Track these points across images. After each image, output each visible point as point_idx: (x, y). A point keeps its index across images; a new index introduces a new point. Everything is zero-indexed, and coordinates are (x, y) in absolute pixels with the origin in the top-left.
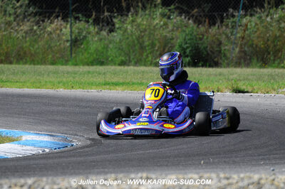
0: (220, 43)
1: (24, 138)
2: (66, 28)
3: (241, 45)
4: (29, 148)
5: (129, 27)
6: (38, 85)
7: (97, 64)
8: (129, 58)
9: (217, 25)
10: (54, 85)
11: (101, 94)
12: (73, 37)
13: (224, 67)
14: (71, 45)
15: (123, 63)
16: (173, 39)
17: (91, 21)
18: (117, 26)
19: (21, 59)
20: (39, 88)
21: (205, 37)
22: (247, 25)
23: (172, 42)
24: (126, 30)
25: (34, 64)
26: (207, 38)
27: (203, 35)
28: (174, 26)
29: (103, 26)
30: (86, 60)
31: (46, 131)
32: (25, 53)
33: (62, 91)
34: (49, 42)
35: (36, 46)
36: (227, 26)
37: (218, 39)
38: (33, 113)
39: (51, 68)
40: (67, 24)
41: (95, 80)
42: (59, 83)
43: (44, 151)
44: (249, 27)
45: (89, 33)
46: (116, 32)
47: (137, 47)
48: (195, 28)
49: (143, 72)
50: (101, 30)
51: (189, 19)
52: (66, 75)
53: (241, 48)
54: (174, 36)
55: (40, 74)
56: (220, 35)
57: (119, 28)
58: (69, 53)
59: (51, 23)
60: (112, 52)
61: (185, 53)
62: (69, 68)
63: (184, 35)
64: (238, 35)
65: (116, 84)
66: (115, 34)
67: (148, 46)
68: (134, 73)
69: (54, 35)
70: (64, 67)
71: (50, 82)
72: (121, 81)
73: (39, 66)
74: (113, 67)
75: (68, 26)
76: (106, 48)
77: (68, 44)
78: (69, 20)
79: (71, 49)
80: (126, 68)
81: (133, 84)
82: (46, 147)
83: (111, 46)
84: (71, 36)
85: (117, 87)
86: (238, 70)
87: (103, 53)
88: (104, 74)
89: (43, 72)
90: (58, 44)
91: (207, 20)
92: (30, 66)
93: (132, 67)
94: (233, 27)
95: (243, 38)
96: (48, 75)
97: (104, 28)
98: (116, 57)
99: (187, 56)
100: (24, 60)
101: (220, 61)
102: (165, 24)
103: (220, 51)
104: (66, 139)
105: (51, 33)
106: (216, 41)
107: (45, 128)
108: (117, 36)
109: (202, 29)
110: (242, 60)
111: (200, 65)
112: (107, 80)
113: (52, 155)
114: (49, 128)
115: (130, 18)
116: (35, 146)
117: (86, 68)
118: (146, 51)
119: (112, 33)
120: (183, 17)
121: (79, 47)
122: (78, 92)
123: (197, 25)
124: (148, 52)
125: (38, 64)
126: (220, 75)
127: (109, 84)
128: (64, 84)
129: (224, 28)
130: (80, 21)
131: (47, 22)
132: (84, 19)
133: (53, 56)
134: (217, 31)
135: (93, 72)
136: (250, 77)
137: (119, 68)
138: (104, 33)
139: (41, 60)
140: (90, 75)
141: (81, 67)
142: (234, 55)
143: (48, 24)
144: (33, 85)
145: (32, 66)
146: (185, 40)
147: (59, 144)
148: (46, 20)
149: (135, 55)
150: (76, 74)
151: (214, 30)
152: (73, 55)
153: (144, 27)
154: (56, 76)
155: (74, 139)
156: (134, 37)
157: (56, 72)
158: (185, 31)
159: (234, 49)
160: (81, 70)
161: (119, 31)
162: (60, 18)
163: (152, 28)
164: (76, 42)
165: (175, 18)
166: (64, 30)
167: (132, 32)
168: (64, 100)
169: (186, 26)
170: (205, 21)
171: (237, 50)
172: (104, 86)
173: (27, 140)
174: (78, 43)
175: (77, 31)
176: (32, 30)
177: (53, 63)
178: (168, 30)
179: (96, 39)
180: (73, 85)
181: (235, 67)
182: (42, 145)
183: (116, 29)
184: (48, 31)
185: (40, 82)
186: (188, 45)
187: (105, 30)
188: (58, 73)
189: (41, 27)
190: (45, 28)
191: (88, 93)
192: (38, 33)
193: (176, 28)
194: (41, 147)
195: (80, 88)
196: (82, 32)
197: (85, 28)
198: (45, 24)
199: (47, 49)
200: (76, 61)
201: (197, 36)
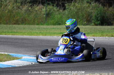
1: (23, 58)
2: (43, 8)
4: (25, 62)
5: (72, 8)
7: (57, 25)
9: (112, 6)
12: (47, 12)
16: (92, 13)
17: (55, 5)
18: (67, 7)
19: (24, 22)
20: (31, 35)
21: (107, 12)
23: (92, 14)
24: (71, 9)
25: (29, 25)
27: (106, 11)
28: (93, 7)
29: (60, 7)
30: (52, 23)
32: (25, 20)
33: (41, 37)
34: (36, 15)
35: (30, 16)
37: (113, 13)
38: (28, 46)
39: (36, 26)
41: (56, 31)
42: (40, 33)
43: (32, 63)
45: (54, 10)
46: (66, 10)
47: (76, 17)
48: (102, 8)
50: (60, 9)
51: (100, 4)
54: (93, 12)
55: (32, 29)
57: (68, 8)
59: (37, 6)
61: (97, 19)
62: (45, 26)
63: (97, 11)
66: (66, 11)
67: (81, 16)
69: (38, 12)
70: (43, 26)
71: (36, 33)
73: (31, 26)
75: (45, 7)
76: (62, 17)
77: (45, 16)
78: (45, 5)
79: (46, 18)
82: (33, 62)
83: (64, 16)
84: (46, 12)
87: (60, 19)
88: (60, 29)
89: (33, 28)
90: (40, 16)
91: (108, 5)
96: (35, 30)
97: (61, 8)
99: (99, 21)
100: (25, 23)
102: (89, 6)
105: (37, 11)
107: (33, 53)
109: (106, 8)
111: (105, 24)
112: (62, 31)
113: (35, 65)
114: (35, 53)
115: (73, 4)
116: (28, 61)
117: (52, 26)
118: (80, 18)
119: (64, 11)
120: (97, 3)
121: (49, 17)
122: (48, 37)
125: (31, 24)
128: (42, 34)
130: (50, 5)
132: (52, 4)
133: (38, 21)
134: (113, 9)
135: (55, 28)
138: (61, 11)
139: (33, 23)
140: (54, 30)
141: (51, 26)
144: (28, 34)
145: (28, 25)
146: (97, 13)
148: (35, 5)
150: (47, 29)
151: (111, 9)
152: (47, 21)
153: (79, 8)
154: (38, 30)
156: (74, 12)
158: (97, 9)
160: (50, 27)
161: (68, 10)
162: (41, 4)
163: (83, 8)
164: (48, 15)
165: (93, 4)
166: (43, 9)
167: (73, 10)
168: (42, 41)
169: (98, 7)
172: (60, 34)
173: (24, 59)
174: (49, 15)
175: (49, 10)
176: (28, 9)
177: (38, 24)
178: (90, 9)
179: (57, 13)
180: (46, 34)
182: (31, 61)
183: (66, 9)
184: (35, 10)
185: (31, 33)
186: (99, 16)
187: (61, 9)
188: (39, 29)
189: (33, 8)
190: (34, 8)
191: (53, 38)
192: (31, 11)
193: (94, 8)
194: (31, 62)
195: (49, 35)
196: (51, 10)
197: (52, 8)
198: (34, 7)
199: (35, 18)
200: (48, 23)
201: (103, 12)
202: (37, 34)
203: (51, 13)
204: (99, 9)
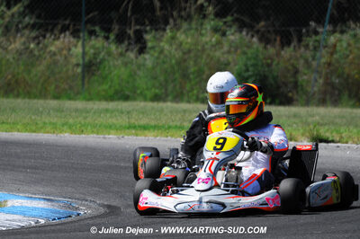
0: (296, 72)
1: (9, 204)
2: (76, 46)
3: (327, 74)
4: (16, 217)
5: (167, 47)
6: (34, 128)
7: (119, 99)
8: (166, 90)
9: (292, 45)
10: (56, 128)
11: (122, 141)
12: (87, 59)
13: (302, 105)
14: (83, 71)
15: (156, 98)
16: (229, 64)
17: (112, 37)
18: (149, 44)
19: (11, 91)
20: (35, 132)
21: (275, 63)
22: (335, 46)
24: (161, 52)
25: (30, 98)
26: (278, 64)
27: (272, 59)
28: (231, 46)
29: (129, 44)
30: (103, 93)
31: (42, 194)
32: (17, 82)
33: (67, 137)
34: (52, 67)
35: (34, 72)
36: (307, 46)
37: (293, 65)
38: (24, 167)
39: (54, 103)
40: (78, 41)
41: (114, 121)
42: (63, 125)
43: (37, 222)
44: (338, 48)
45: (109, 54)
46: (148, 53)
47: (177, 75)
48: (261, 49)
49: (185, 111)
50: (127, 50)
51: (253, 36)
52: (74, 113)
53: (327, 78)
54: (231, 60)
56: (297, 59)
57: (153, 48)
58: (80, 82)
59: (54, 40)
60: (142, 82)
62: (79, 104)
63: (244, 59)
64: (323, 60)
65: (145, 128)
66: (147, 56)
67: (193, 73)
68: (171, 112)
69: (58, 57)
70: (72, 102)
71: (50, 123)
72: (153, 123)
73: (35, 101)
74: (142, 104)
75: (80, 44)
76: (133, 75)
77: (79, 70)
78: (81, 35)
79: (83, 77)
80: (161, 105)
81: (170, 127)
82: (41, 217)
83: (141, 73)
84: (83, 59)
85: (146, 132)
86: (322, 110)
87: (128, 82)
88: (128, 113)
89: (41, 109)
90: (65, 69)
91: (278, 39)
92: (24, 101)
93: (169, 104)
94: (315, 48)
95: (329, 64)
96: (49, 114)
97: (131, 47)
98: (147, 89)
100: (15, 92)
101: (295, 97)
102: (219, 43)
103: (296, 83)
104: (69, 206)
105: (55, 54)
106: (290, 68)
107: (41, 189)
108: (148, 59)
109: (271, 50)
110: (328, 97)
112: (133, 121)
113: (48, 228)
114: (47, 189)
115: (169, 33)
116: (25, 215)
117: (104, 105)
118: (190, 81)
119: (142, 55)
120: (244, 33)
121: (93, 74)
122: (90, 139)
123: (263, 45)
124: (193, 82)
125: (35, 97)
126: (295, 116)
127: (135, 127)
128: (70, 126)
129: (303, 49)
130: (97, 36)
131: (49, 38)
132: (103, 34)
133: (57, 87)
134: (293, 53)
135: (112, 112)
136: (338, 120)
137: (150, 105)
138: (131, 55)
139: (41, 92)
140: (108, 115)
141: (97, 103)
142: (316, 89)
143: (51, 40)
144: (26, 128)
145: (27, 100)
146: (246, 65)
147: (59, 212)
148: (48, 35)
149: (175, 86)
150: (88, 112)
151: (287, 52)
152: (86, 86)
153: (187, 46)
154: (59, 114)
155: (81, 205)
156: (173, 61)
157: (60, 110)
158: (245, 53)
159: (316, 81)
160: (96, 107)
161: (152, 52)
162: (67, 33)
163: (199, 48)
164: (90, 67)
165: (233, 34)
166: (73, 49)
167: (170, 53)
168: (69, 150)
169: (248, 47)
170: (275, 40)
171: (321, 81)
172: (127, 131)
173: (13, 207)
174: (94, 68)
175: (92, 51)
176: (27, 48)
177: (57, 97)
178: (222, 51)
179: (120, 62)
180: (83, 128)
181: (318, 105)
182: (34, 213)
183: (147, 49)
184: (51, 51)
185: (37, 124)
186: (250, 73)
187: (132, 51)
188: (63, 111)
189: (41, 45)
190: (46, 47)
191: (104, 141)
192: (36, 53)
193: (234, 48)
194: (34, 217)
195: (93, 132)
196: (100, 53)
197: (103, 48)
198: (46, 41)
199: (49, 78)
200: (90, 94)
201: (264, 61)
202: (55, 128)
203: (100, 63)
204: (250, 52)
